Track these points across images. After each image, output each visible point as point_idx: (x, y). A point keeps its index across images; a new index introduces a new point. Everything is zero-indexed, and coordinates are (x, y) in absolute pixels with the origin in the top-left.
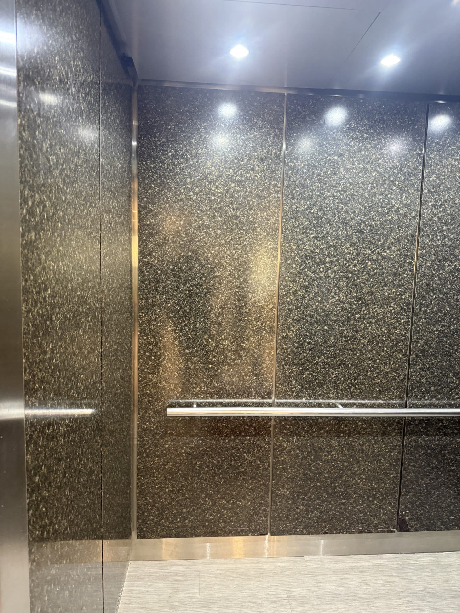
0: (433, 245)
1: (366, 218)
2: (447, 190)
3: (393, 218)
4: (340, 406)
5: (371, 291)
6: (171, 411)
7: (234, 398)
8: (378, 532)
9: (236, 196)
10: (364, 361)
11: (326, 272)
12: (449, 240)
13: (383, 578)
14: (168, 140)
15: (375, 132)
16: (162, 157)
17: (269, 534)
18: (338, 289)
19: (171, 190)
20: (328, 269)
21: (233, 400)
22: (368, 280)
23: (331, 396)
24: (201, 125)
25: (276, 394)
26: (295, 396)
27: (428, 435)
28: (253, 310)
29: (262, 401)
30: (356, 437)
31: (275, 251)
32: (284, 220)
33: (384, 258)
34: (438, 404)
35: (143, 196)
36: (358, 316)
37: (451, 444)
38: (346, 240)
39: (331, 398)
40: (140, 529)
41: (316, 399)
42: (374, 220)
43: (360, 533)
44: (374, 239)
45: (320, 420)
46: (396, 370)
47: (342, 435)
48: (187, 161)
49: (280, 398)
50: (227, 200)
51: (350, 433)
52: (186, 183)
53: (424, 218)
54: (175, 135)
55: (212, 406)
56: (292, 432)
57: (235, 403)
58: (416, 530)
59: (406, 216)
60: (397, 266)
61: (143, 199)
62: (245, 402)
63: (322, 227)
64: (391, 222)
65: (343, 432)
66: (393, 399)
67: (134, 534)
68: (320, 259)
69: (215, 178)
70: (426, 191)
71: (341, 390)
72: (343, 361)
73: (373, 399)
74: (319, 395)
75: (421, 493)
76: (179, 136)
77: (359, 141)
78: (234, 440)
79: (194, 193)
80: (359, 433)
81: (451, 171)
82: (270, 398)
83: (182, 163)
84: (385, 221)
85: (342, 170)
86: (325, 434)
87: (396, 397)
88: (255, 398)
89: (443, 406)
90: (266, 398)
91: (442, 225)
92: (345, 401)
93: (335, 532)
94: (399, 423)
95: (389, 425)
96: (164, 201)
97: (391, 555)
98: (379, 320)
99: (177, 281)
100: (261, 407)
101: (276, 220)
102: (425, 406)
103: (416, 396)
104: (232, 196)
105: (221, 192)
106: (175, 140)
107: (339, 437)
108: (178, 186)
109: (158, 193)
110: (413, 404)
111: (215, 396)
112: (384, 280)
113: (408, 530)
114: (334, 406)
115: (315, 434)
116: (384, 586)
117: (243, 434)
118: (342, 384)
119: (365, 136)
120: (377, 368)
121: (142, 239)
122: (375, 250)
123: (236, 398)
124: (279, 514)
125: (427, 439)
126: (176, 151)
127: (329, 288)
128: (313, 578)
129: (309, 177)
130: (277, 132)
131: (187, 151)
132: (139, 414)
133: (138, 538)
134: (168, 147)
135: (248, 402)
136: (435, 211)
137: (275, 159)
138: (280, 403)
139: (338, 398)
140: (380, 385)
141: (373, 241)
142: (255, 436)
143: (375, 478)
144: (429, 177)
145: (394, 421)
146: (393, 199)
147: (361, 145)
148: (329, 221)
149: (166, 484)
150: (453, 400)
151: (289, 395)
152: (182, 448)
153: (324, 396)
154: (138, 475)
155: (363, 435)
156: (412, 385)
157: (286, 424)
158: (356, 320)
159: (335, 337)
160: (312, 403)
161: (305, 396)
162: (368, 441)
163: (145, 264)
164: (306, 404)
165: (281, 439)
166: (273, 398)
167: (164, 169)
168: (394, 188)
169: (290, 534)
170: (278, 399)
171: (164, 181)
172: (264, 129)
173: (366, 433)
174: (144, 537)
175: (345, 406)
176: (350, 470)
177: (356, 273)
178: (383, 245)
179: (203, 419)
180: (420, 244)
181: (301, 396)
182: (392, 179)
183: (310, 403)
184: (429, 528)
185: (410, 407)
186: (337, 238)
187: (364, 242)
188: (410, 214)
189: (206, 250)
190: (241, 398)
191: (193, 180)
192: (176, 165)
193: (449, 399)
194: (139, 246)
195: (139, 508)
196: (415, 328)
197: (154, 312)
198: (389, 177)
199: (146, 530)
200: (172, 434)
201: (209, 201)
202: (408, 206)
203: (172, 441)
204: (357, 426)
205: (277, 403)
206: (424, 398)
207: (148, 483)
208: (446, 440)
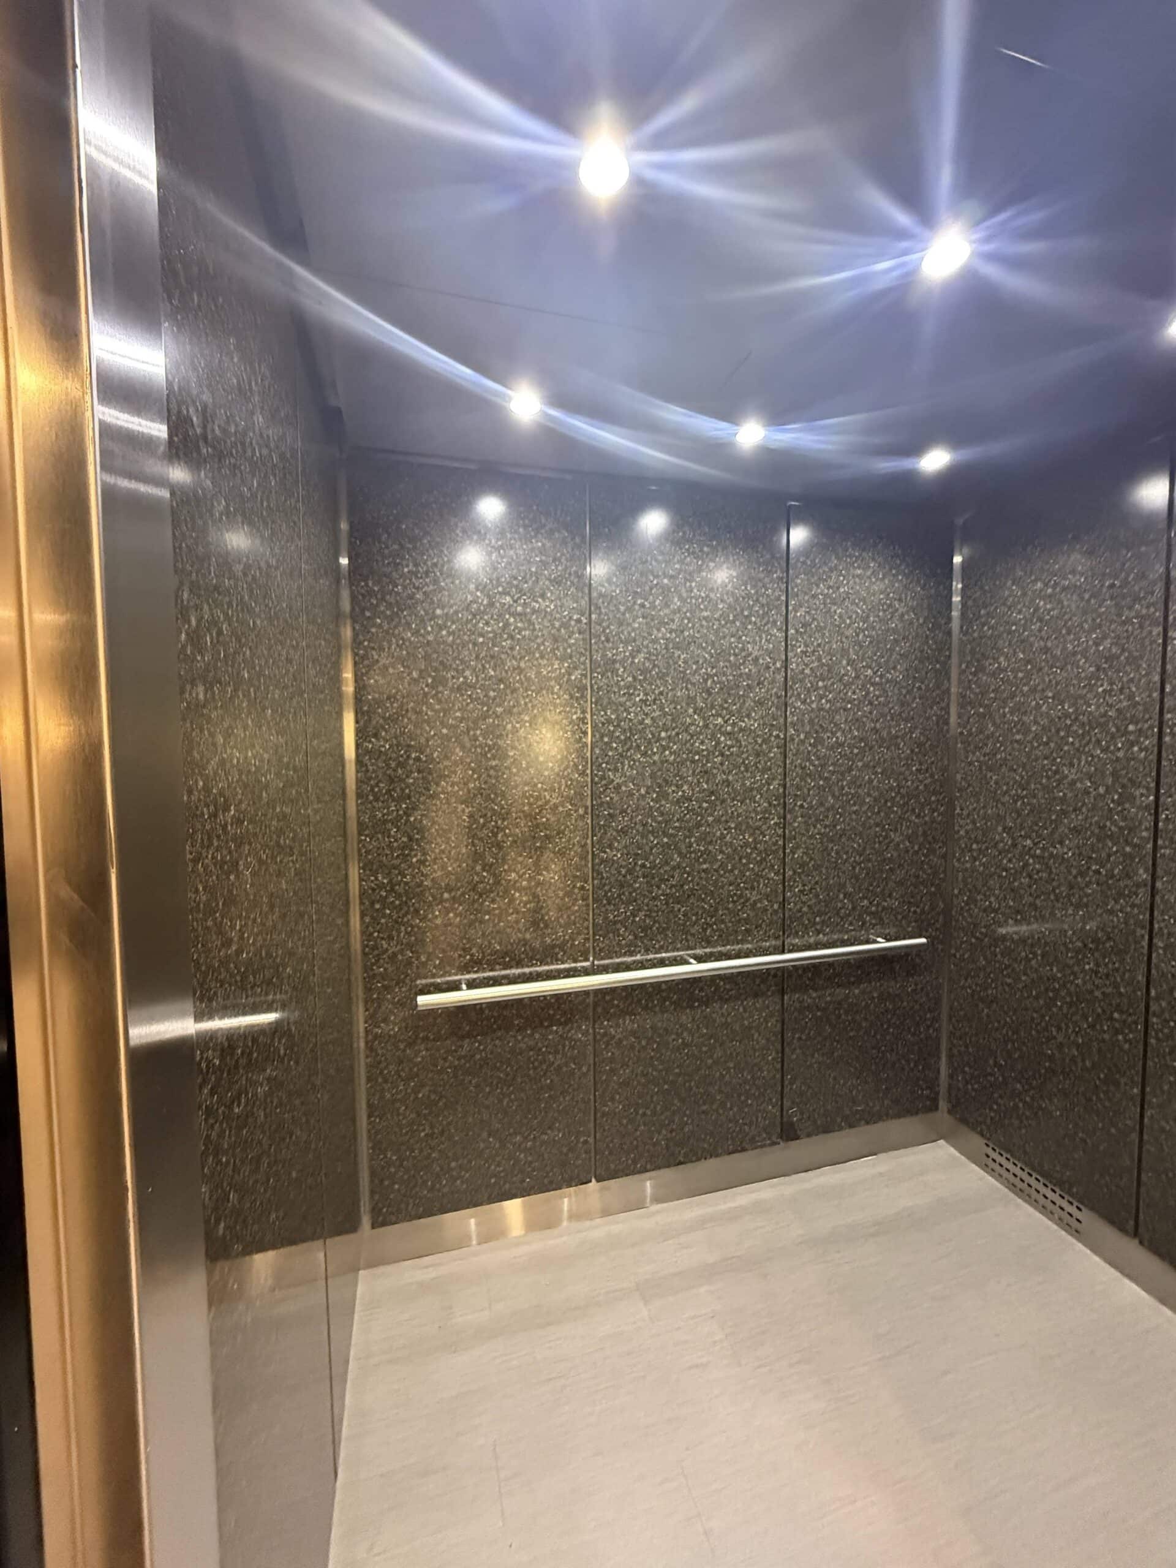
0: (806, 709)
1: (714, 671)
3: (750, 670)
4: (692, 961)
5: (727, 780)
6: (423, 1000)
7: (528, 966)
8: (756, 1148)
9: (518, 636)
10: (722, 887)
11: (662, 753)
12: (827, 701)
14: (402, 546)
15: (718, 544)
16: (394, 574)
17: (593, 1180)
18: (680, 779)
19: (410, 628)
20: (664, 748)
21: (527, 970)
22: (722, 764)
23: (679, 946)
24: (456, 525)
25: (595, 953)
26: (625, 953)
27: (816, 990)
28: (553, 819)
29: (573, 965)
30: (716, 1005)
31: (584, 723)
32: (596, 675)
33: (741, 730)
34: (828, 940)
35: (361, 637)
36: (710, 819)
37: (847, 996)
38: (688, 704)
39: (678, 950)
40: (375, 1212)
41: (656, 953)
42: (724, 674)
43: (730, 1153)
44: (726, 702)
45: (664, 986)
46: (767, 896)
47: (696, 1004)
48: (436, 582)
49: (602, 959)
50: (504, 644)
51: (708, 1000)
52: (434, 617)
53: (792, 670)
54: (413, 540)
55: (493, 985)
56: (622, 1011)
57: (531, 973)
58: (809, 1135)
59: (768, 668)
60: (759, 741)
61: (361, 643)
62: (548, 971)
63: (652, 684)
64: (749, 676)
65: (698, 1000)
66: (766, 941)
67: (366, 1221)
68: (652, 734)
69: (482, 608)
70: (792, 631)
71: (693, 935)
72: (692, 890)
73: (738, 944)
74: (662, 947)
75: (811, 1079)
76: (421, 540)
77: (697, 558)
78: (532, 1035)
79: (448, 632)
80: (721, 998)
81: (825, 604)
82: (587, 960)
83: (427, 584)
84: (741, 675)
85: (676, 599)
86: (673, 1007)
87: (769, 937)
88: (563, 963)
89: (833, 945)
90: (581, 961)
91: (817, 679)
92: (699, 952)
93: (694, 1159)
94: (775, 976)
95: (763, 981)
96: (398, 645)
98: (740, 823)
99: (423, 778)
100: (574, 976)
101: (582, 675)
102: (809, 948)
103: (797, 933)
104: (512, 637)
105: (493, 631)
106: (415, 548)
107: (692, 1007)
108: (422, 620)
109: (387, 632)
110: (793, 945)
111: (497, 967)
112: (743, 762)
113: (797, 1138)
114: (684, 962)
115: (657, 1009)
117: (546, 1024)
118: (693, 926)
119: (706, 549)
120: (741, 896)
121: (361, 709)
122: (729, 719)
123: (532, 965)
124: (608, 1146)
125: (814, 995)
126: (416, 565)
127: (667, 778)
129: (629, 609)
130: (577, 540)
131: (435, 565)
132: (367, 1010)
133: (373, 1227)
134: (403, 558)
135: (552, 971)
136: (806, 660)
137: (576, 581)
138: (603, 966)
139: (689, 948)
140: (747, 921)
141: (726, 705)
142: (566, 1023)
143: (747, 1064)
144: (796, 612)
145: (769, 974)
146: (749, 643)
147: (700, 563)
148: (662, 677)
149: (419, 1124)
150: (847, 932)
151: (616, 952)
152: (445, 1059)
153: (668, 947)
154: (369, 1117)
155: (727, 1001)
156: (790, 917)
157: (613, 999)
158: (709, 825)
159: (680, 854)
160: (650, 960)
161: (640, 952)
162: (734, 1009)
163: (368, 752)
164: (641, 962)
165: (606, 1023)
166: (591, 959)
167: (398, 593)
168: (750, 627)
169: (627, 1175)
170: (598, 960)
171: (397, 613)
172: (557, 535)
173: (731, 997)
174: (384, 1224)
175: (700, 959)
176: (711, 1057)
177: (705, 753)
178: (739, 711)
179: (478, 1007)
180: (789, 709)
181: (634, 951)
182: (746, 613)
183: (647, 960)
184: (827, 1130)
185: (790, 951)
186: (674, 701)
187: (713, 707)
188: (774, 664)
189: (472, 725)
190: (540, 965)
191: (446, 611)
192: (418, 588)
193: (840, 932)
194: (357, 722)
195: (373, 1174)
196: (790, 832)
197: (386, 833)
198: (742, 611)
199: (387, 1211)
200: (426, 1039)
201: (475, 644)
202: (769, 653)
203: (427, 1050)
204: (717, 987)
205: (598, 966)
206: (808, 934)
207: (387, 1128)
208: (841, 993)
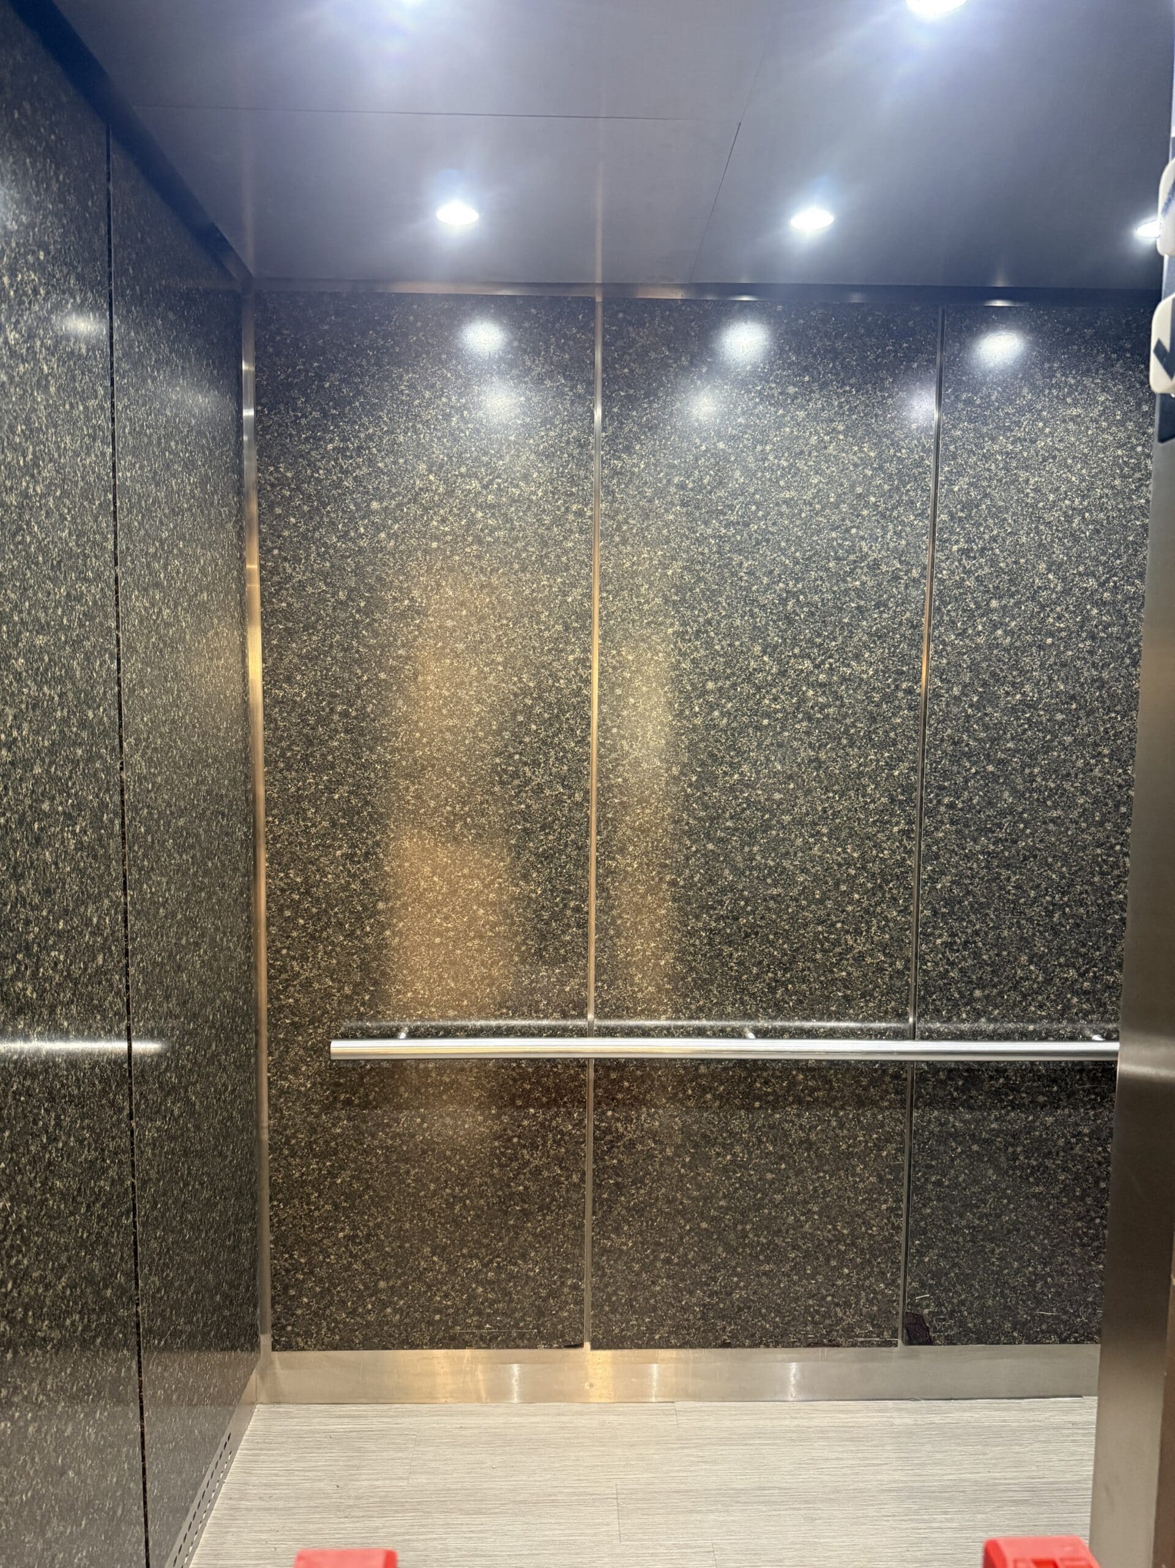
0: (967, 646)
1: (800, 586)
2: (996, 513)
3: (863, 584)
4: (751, 1035)
5: (817, 759)
6: (339, 1047)
7: (496, 1018)
8: (854, 1345)
9: (489, 539)
10: (805, 926)
11: (708, 714)
12: (1006, 633)
13: (860, 1455)
14: (325, 414)
15: (814, 380)
16: (313, 453)
17: (587, 1345)
18: (737, 755)
19: (335, 530)
20: (712, 708)
21: (493, 1023)
22: (808, 733)
23: (729, 1009)
24: (400, 378)
25: (596, 1007)
26: (642, 1011)
27: (971, 1108)
28: (535, 807)
29: (562, 1023)
30: (792, 1110)
31: (585, 667)
32: (605, 595)
33: (844, 679)
34: (994, 1031)
35: (269, 543)
36: (787, 818)
37: (1029, 1129)
38: (753, 639)
39: (728, 1016)
40: (278, 1328)
41: (691, 1018)
42: (817, 590)
43: (809, 1346)
44: (819, 635)
45: (703, 1069)
46: (884, 947)
47: (757, 1104)
48: (371, 462)
49: (607, 1017)
50: (468, 550)
51: (776, 1101)
52: (369, 513)
53: (942, 581)
54: (341, 403)
55: (444, 1036)
56: (636, 1098)
57: (499, 1028)
58: (950, 1341)
59: (896, 578)
60: (877, 697)
61: (270, 550)
62: (523, 1027)
63: (694, 608)
64: (860, 593)
65: (759, 1099)
66: (880, 1019)
67: (265, 1340)
68: (692, 684)
69: (436, 498)
70: (944, 517)
71: (753, 995)
72: (753, 926)
73: (830, 1019)
74: (700, 1009)
75: (957, 1251)
76: (350, 404)
77: (778, 404)
78: (498, 1117)
79: (388, 534)
80: (799, 1101)
81: (1006, 469)
82: (582, 1015)
83: (359, 467)
84: (846, 592)
85: (738, 474)
86: (717, 1103)
87: (886, 1012)
88: (546, 1017)
89: (1007, 1037)
90: (573, 1017)
91: (987, 596)
92: (763, 1023)
93: (747, 1342)
94: (896, 1076)
95: (873, 1082)
96: (318, 554)
97: (890, 1403)
98: (838, 828)
99: (353, 741)
100: (562, 1036)
101: (584, 595)
102: (961, 1036)
103: (938, 1011)
104: (479, 541)
105: (452, 532)
106: (342, 415)
107: (749, 1109)
108: (352, 519)
109: (304, 536)
110: (930, 1031)
111: (451, 1013)
112: (846, 732)
113: (930, 1342)
114: (739, 1034)
115: (691, 1103)
116: (857, 1474)
117: (519, 1103)
118: (754, 982)
119: (791, 390)
120: (837, 943)
121: (269, 643)
122: (823, 662)
123: (501, 1016)
124: (609, 1296)
125: (968, 1117)
126: (344, 440)
128: (687, 1451)
129: (660, 493)
130: (580, 389)
131: (370, 438)
132: (270, 1054)
133: (274, 1349)
134: (326, 430)
135: (530, 1027)
136: (968, 564)
137: (576, 452)
138: (607, 1028)
139: (747, 1016)
140: (846, 983)
141: (818, 640)
142: (547, 1106)
143: (842, 1210)
144: (952, 483)
145: (884, 1072)
146: (863, 538)
147: (781, 412)
149: (337, 1221)
150: (1032, 1021)
151: (628, 1008)
152: (373, 1136)
153: (710, 1010)
155: (809, 1106)
156: (925, 984)
157: (622, 1079)
158: (784, 827)
159: (734, 869)
160: (682, 1027)
161: (665, 1012)
162: (821, 1121)
163: (277, 702)
164: (668, 1029)
165: (610, 1113)
166: (590, 1016)
167: (319, 481)
168: (865, 512)
170: (600, 1018)
171: (317, 509)
172: (548, 383)
173: (816, 1100)
174: (288, 1347)
175: (761, 1034)
176: (780, 1191)
177: (780, 715)
178: (840, 649)
179: (422, 1066)
181: (655, 1011)
182: (859, 490)
183: (677, 1027)
184: (982, 1337)
185: (923, 1038)
186: (731, 634)
187: (795, 642)
188: (907, 572)
189: (420, 667)
190: (512, 1018)
191: (385, 504)
192: (346, 472)
193: (1020, 1018)
194: (264, 661)
195: (275, 1275)
196: (928, 846)
197: (301, 813)
198: (853, 487)
199: (293, 1331)
200: (348, 1103)
201: (426, 552)
202: (899, 555)
203: (349, 1119)
204: (793, 1083)
205: (599, 1028)
206: (959, 1015)
207: (294, 1218)
208: (1017, 1119)
